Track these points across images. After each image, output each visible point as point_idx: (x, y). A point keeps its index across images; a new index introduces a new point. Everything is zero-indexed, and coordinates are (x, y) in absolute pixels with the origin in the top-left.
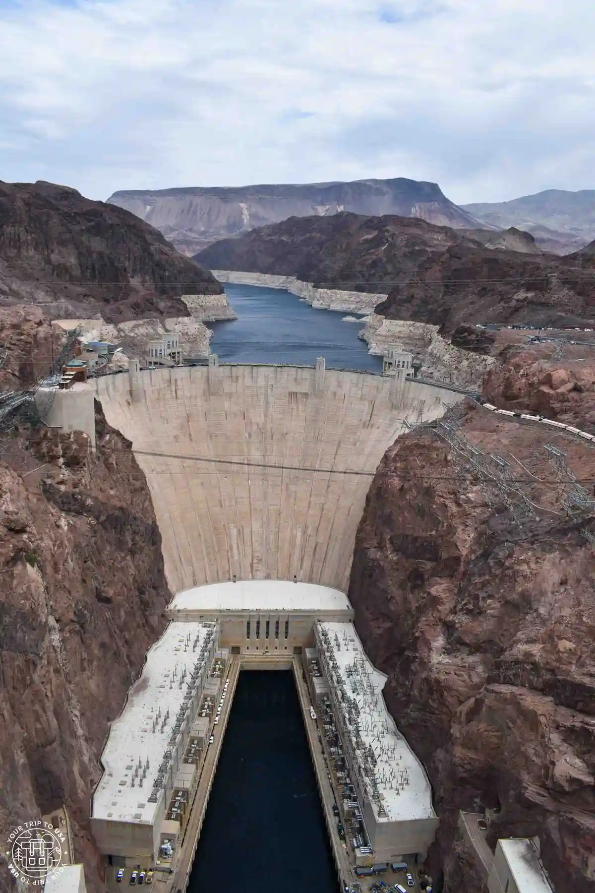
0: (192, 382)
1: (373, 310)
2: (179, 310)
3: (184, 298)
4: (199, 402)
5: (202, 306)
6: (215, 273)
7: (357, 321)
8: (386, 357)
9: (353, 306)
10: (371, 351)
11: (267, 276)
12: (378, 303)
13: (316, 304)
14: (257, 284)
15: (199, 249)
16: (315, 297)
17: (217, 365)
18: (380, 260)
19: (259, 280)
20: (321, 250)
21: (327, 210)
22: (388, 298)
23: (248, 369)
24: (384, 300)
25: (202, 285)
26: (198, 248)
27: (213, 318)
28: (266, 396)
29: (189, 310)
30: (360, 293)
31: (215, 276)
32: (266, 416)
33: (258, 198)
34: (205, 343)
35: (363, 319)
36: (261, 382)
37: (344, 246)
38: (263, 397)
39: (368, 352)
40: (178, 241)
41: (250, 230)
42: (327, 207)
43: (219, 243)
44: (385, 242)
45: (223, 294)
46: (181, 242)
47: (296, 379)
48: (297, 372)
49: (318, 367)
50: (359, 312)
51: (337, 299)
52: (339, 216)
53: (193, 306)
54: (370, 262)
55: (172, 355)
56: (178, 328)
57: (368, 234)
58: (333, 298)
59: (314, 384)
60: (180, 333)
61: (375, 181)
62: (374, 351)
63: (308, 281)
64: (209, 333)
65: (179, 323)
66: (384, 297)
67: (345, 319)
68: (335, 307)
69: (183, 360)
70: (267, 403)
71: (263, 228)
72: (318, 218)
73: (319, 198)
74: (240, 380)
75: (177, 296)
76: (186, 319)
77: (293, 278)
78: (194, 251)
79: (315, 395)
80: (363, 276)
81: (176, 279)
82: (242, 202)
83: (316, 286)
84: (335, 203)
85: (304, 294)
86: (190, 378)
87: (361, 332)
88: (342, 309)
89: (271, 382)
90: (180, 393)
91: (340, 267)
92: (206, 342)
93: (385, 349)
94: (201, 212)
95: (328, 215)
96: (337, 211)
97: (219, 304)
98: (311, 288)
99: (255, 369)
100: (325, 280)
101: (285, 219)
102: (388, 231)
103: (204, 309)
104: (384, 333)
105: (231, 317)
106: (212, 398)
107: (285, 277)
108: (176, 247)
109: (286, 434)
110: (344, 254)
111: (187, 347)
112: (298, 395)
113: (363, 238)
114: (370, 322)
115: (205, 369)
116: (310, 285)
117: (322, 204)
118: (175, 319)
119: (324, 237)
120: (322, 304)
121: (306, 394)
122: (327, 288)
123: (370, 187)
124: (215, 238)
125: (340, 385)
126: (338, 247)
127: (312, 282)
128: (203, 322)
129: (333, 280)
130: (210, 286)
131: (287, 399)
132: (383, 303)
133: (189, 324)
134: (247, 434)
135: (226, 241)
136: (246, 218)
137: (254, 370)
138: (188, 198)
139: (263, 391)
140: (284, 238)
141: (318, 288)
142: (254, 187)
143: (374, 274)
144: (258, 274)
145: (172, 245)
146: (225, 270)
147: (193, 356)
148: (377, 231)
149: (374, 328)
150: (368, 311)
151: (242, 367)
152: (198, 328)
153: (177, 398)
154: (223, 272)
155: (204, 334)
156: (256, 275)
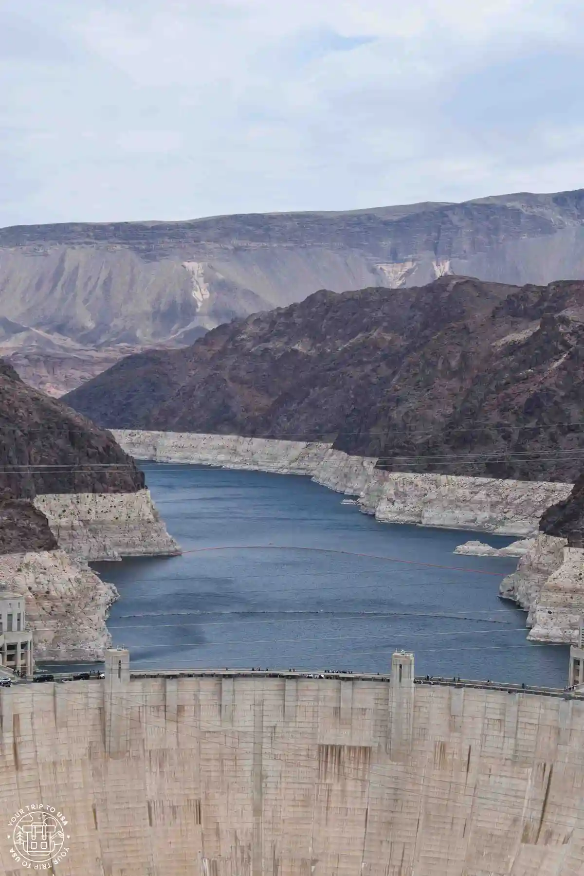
0: (60, 723)
1: (536, 522)
2: (26, 533)
3: (44, 503)
4: (79, 776)
5: (86, 523)
6: (123, 437)
7: (498, 553)
8: (576, 646)
9: (483, 515)
10: (537, 632)
11: (257, 441)
12: (549, 505)
13: (386, 512)
14: (229, 461)
15: (79, 376)
16: (381, 491)
17: (126, 675)
18: (548, 394)
19: (235, 452)
20: (394, 373)
21: (409, 272)
22: (574, 492)
23: (208, 685)
24: (565, 496)
25: (90, 467)
26: (77, 374)
27: (115, 554)
28: (258, 756)
29: (54, 532)
30: (498, 482)
31: (122, 446)
32: (257, 811)
33: (230, 247)
34: (94, 617)
35: (513, 548)
36: (245, 721)
37: (454, 363)
38: (251, 762)
39: (527, 634)
40: (26, 357)
41: (211, 325)
42: (409, 265)
43: (132, 361)
44: (560, 347)
45: (142, 491)
46: (33, 361)
47: (337, 711)
48: (339, 690)
49: (395, 680)
50: (501, 530)
51: (440, 497)
52: (438, 287)
53: (64, 522)
54: (522, 400)
55: (7, 652)
56: (25, 580)
57: (517, 330)
58: (432, 495)
59: (384, 723)
60: (30, 595)
61: (529, 198)
62: (543, 631)
63: (362, 454)
64: (106, 591)
65: (27, 565)
66: (563, 490)
67: (462, 548)
68: (434, 517)
69: (37, 663)
70: (260, 777)
71: (245, 322)
72: (387, 295)
73: (386, 244)
74: (189, 711)
75: (19, 496)
76: (45, 557)
77: (323, 445)
78: (67, 383)
79: (389, 753)
80: (507, 437)
81: (19, 451)
82: (192, 259)
83: (385, 466)
84: (427, 255)
85: (356, 485)
86: (55, 712)
87: (508, 581)
88: (454, 523)
89: (272, 719)
90: (25, 754)
91: (444, 416)
92: (99, 615)
93: (573, 627)
94: (86, 284)
95: (410, 285)
96: (434, 275)
97: (133, 516)
98: (371, 470)
99: (227, 684)
100: (407, 449)
101: (300, 298)
102: (564, 321)
103: (93, 528)
104: (567, 583)
105: (165, 550)
106: (113, 765)
107: (303, 444)
108: (20, 372)
109: (314, 862)
110: (454, 383)
111: (47, 630)
112: (344, 753)
113: (502, 342)
114: (528, 556)
115: (92, 686)
116: (369, 464)
117: (394, 257)
118: (16, 556)
119: (401, 342)
120: (401, 512)
121: (365, 749)
122: (414, 471)
123: (517, 213)
124: (122, 350)
125: (454, 726)
126: (440, 366)
127: (372, 455)
128: (91, 564)
129: (429, 448)
130: (107, 472)
131: (315, 764)
132: (562, 506)
133: (53, 571)
134: (206, 864)
135: (151, 358)
136: (201, 295)
137: (224, 688)
138: (54, 250)
139: (247, 746)
140: (298, 347)
141: (391, 470)
142: (220, 221)
143: (536, 432)
144: (234, 437)
145: (10, 367)
146: (148, 428)
147: (63, 653)
148: (538, 322)
149: (538, 570)
150: (524, 526)
151: (193, 679)
152: (78, 581)
153: (17, 765)
154: (143, 435)
155: (91, 594)
156: (229, 439)
